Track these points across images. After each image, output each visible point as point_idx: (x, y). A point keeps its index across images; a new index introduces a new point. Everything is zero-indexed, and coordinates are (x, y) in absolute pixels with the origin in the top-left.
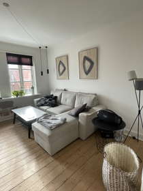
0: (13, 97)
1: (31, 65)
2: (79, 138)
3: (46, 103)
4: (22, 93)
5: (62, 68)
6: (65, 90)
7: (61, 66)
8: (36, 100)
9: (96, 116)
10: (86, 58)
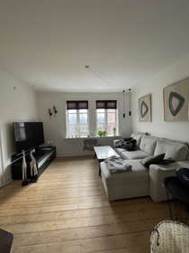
0: (98, 136)
1: (115, 108)
2: (149, 197)
3: (123, 145)
4: (105, 133)
5: (144, 110)
6: (147, 134)
7: (144, 106)
8: (115, 141)
9: (174, 175)
10: (173, 95)
